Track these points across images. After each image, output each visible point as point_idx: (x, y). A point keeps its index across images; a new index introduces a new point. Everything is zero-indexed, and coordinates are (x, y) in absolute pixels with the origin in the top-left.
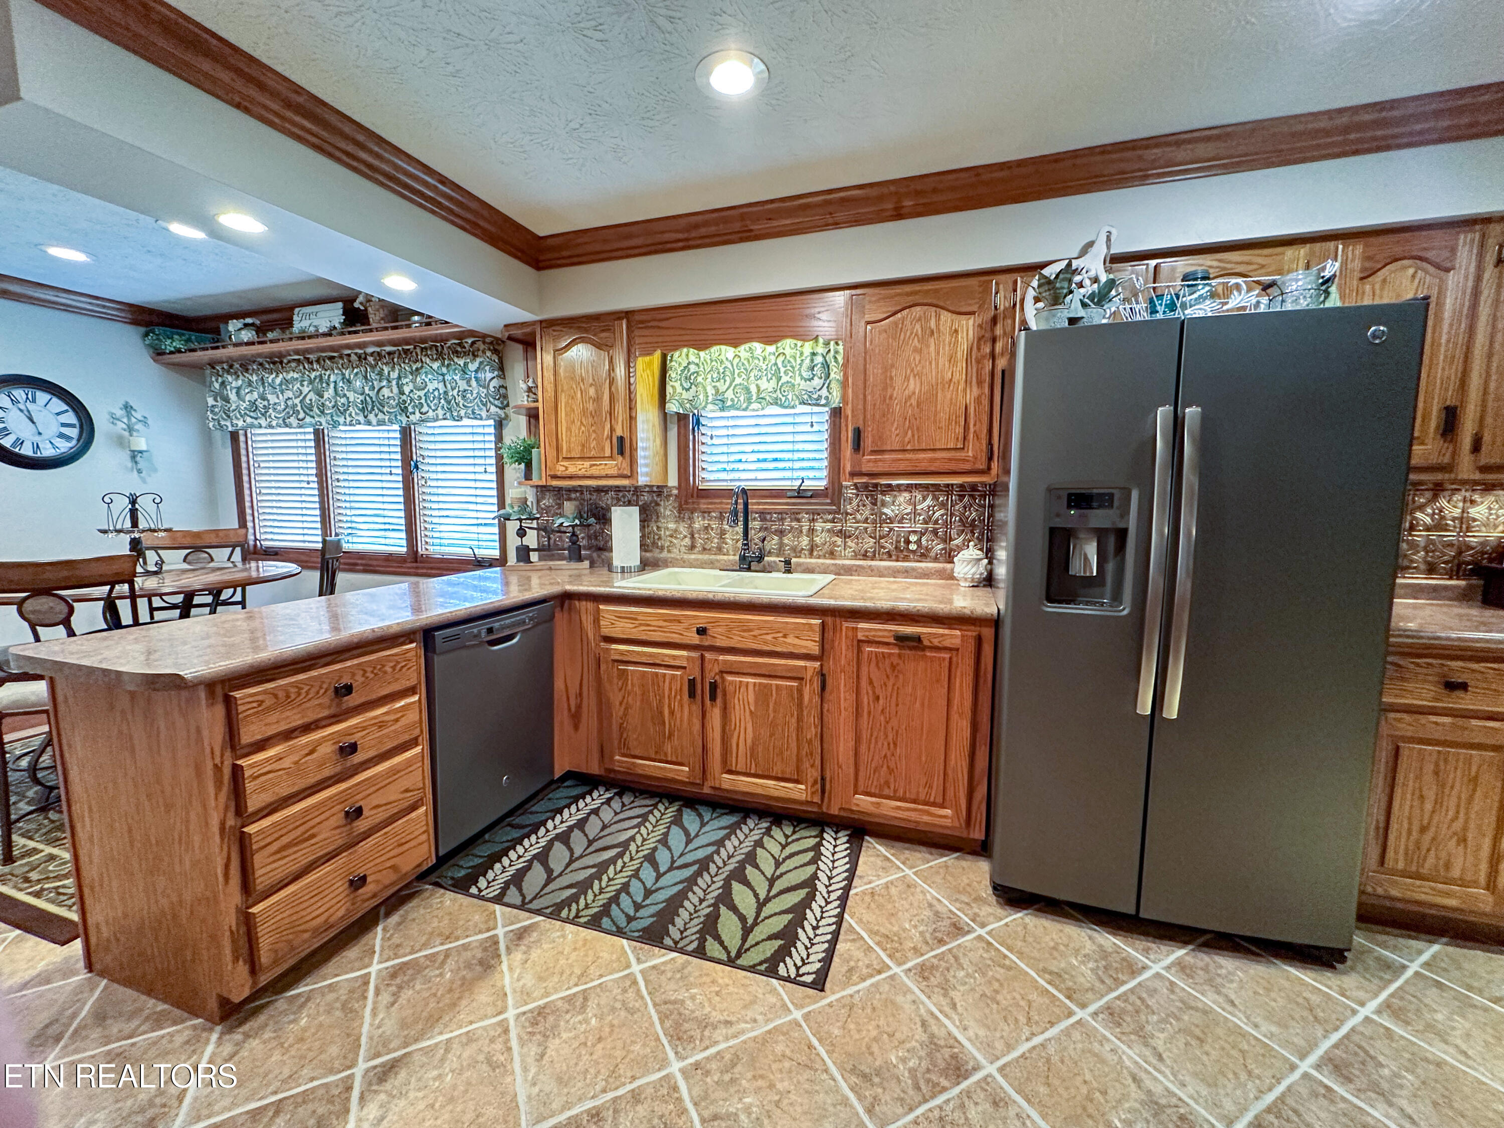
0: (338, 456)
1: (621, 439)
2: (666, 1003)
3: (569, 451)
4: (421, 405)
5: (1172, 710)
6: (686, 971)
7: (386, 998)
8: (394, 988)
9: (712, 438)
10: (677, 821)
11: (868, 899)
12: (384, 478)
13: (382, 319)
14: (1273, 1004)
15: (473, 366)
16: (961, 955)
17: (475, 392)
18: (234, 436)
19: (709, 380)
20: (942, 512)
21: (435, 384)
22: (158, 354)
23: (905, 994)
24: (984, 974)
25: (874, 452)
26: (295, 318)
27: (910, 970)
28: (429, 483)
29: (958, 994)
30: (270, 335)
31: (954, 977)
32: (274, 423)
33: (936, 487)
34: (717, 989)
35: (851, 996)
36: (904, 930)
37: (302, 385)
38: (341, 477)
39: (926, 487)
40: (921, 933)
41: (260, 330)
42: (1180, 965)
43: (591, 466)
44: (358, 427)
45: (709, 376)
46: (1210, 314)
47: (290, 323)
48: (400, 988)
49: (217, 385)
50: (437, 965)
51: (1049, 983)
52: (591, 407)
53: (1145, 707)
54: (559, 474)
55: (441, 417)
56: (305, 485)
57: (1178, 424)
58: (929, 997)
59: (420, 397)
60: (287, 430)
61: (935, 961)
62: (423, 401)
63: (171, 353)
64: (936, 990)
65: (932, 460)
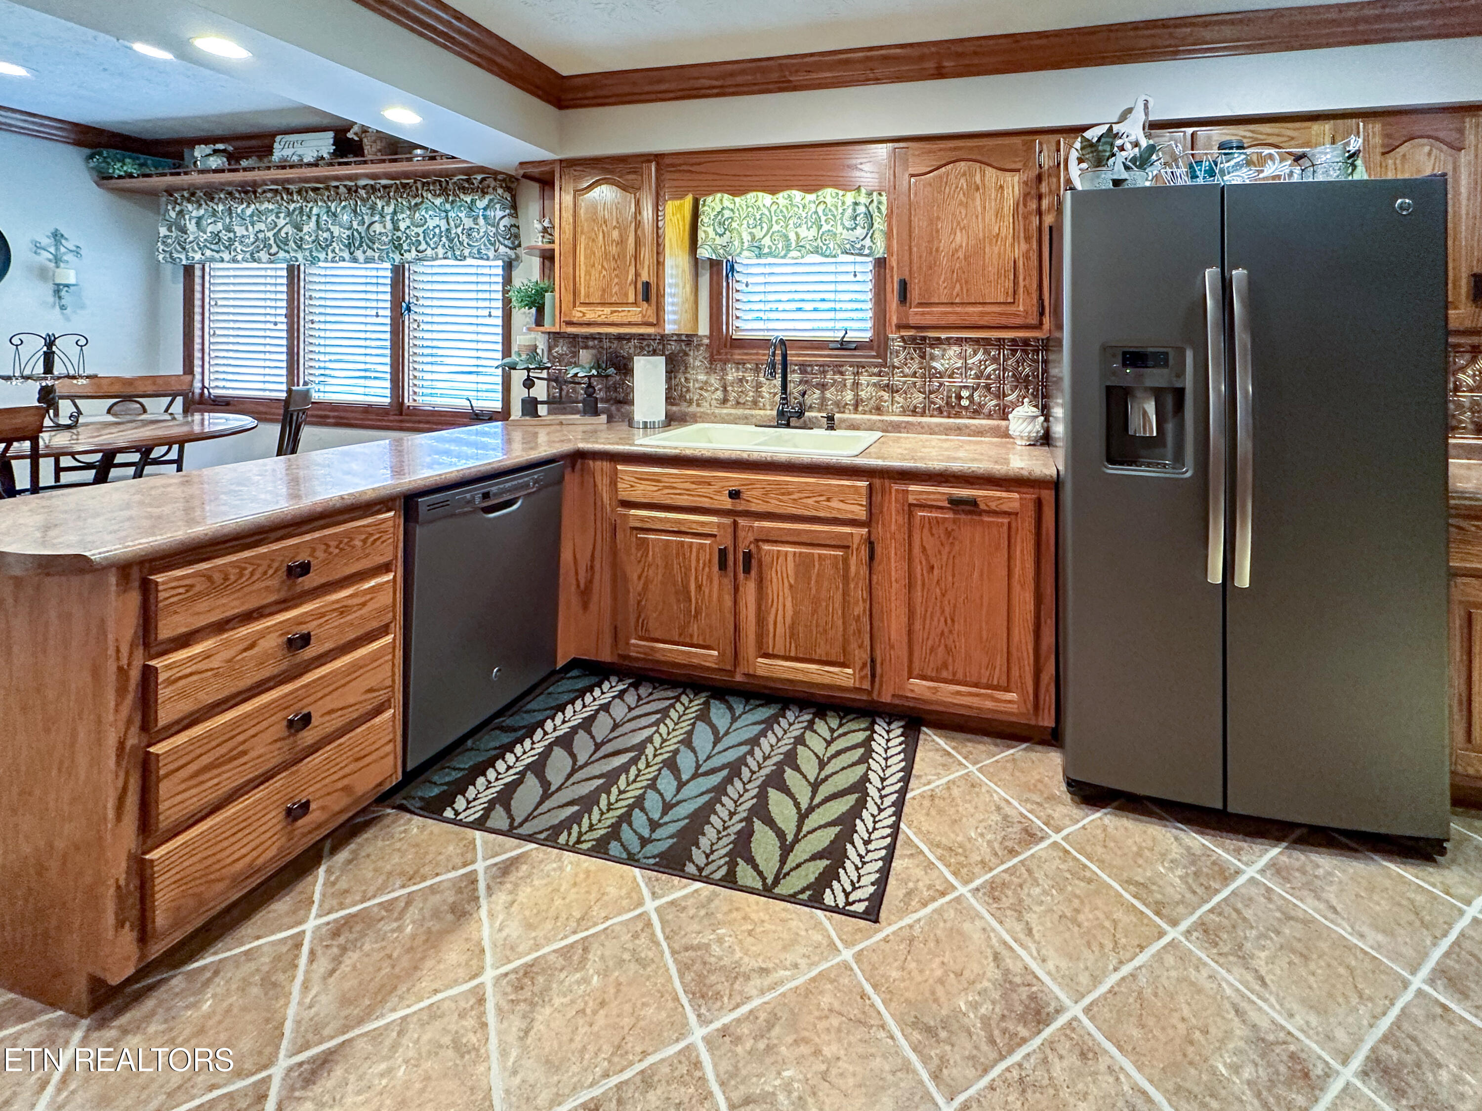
0: (314, 295)
1: (647, 285)
2: (687, 949)
3: (588, 295)
4: (420, 243)
5: (1243, 579)
6: (713, 905)
7: (323, 964)
8: (335, 950)
9: (747, 285)
10: (704, 716)
11: (927, 803)
12: (369, 320)
13: (380, 151)
14: (1378, 908)
15: (481, 204)
16: (1035, 868)
17: (482, 230)
18: (189, 271)
19: (745, 226)
20: (994, 366)
21: (437, 221)
22: (103, 178)
23: (973, 920)
24: (1061, 890)
25: (920, 305)
26: (276, 145)
27: (977, 889)
28: (422, 326)
29: (1035, 916)
30: (244, 163)
31: (1029, 895)
32: (239, 257)
33: (987, 342)
34: (750, 927)
35: (911, 927)
36: (970, 839)
37: (278, 217)
38: (316, 318)
39: (977, 341)
40: (989, 842)
41: (233, 157)
42: (1274, 867)
43: (612, 312)
44: (342, 264)
45: (745, 222)
46: (1248, 182)
47: (270, 151)
48: (344, 949)
49: (173, 214)
50: (396, 915)
51: (1135, 897)
52: (614, 250)
53: (1216, 576)
54: (575, 320)
55: (441, 256)
56: (272, 326)
57: (1226, 285)
58: (1001, 923)
59: (418, 235)
60: (255, 265)
61: (1006, 876)
62: (421, 238)
63: (120, 177)
64: (1009, 913)
65: (982, 314)
